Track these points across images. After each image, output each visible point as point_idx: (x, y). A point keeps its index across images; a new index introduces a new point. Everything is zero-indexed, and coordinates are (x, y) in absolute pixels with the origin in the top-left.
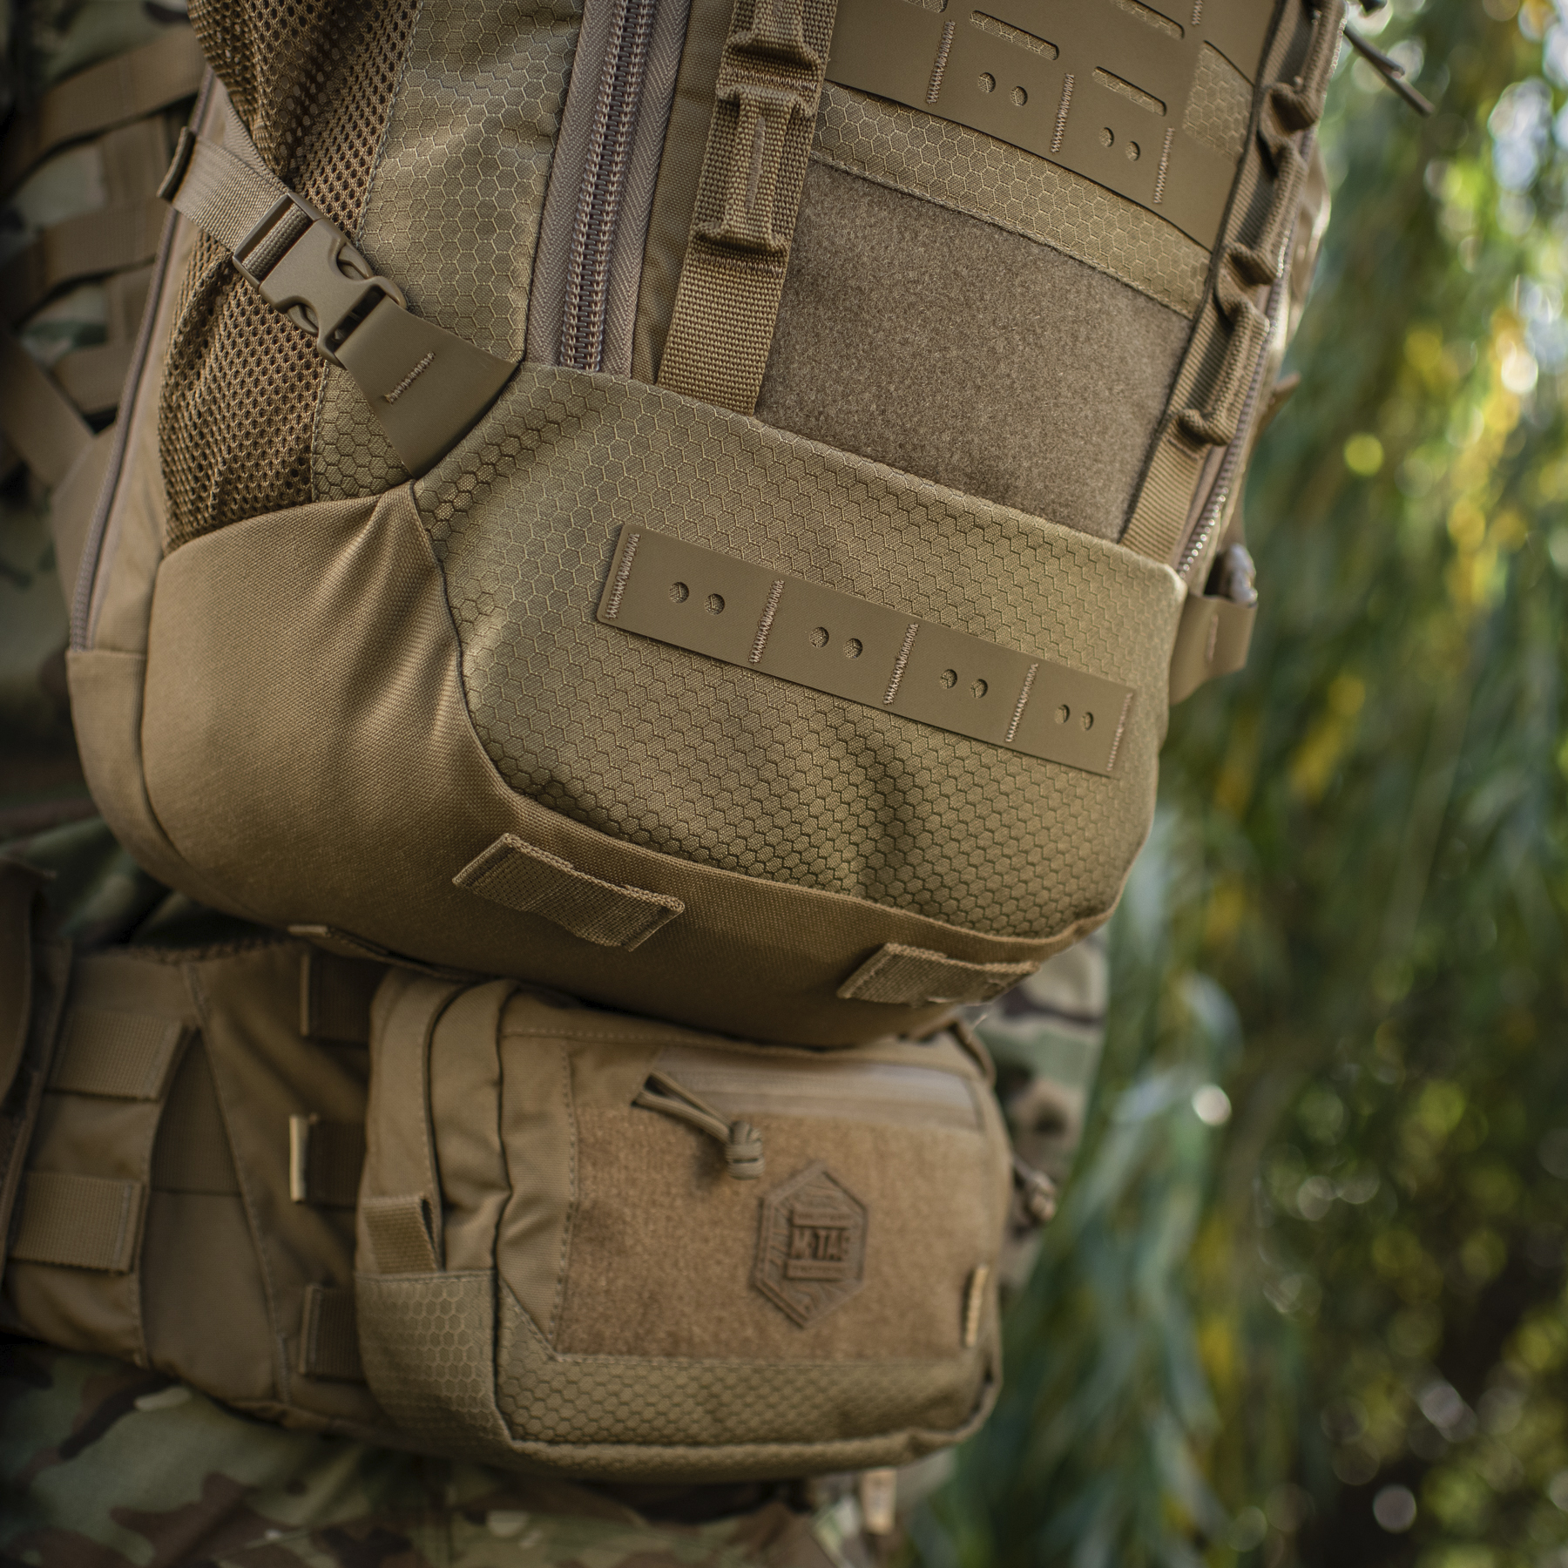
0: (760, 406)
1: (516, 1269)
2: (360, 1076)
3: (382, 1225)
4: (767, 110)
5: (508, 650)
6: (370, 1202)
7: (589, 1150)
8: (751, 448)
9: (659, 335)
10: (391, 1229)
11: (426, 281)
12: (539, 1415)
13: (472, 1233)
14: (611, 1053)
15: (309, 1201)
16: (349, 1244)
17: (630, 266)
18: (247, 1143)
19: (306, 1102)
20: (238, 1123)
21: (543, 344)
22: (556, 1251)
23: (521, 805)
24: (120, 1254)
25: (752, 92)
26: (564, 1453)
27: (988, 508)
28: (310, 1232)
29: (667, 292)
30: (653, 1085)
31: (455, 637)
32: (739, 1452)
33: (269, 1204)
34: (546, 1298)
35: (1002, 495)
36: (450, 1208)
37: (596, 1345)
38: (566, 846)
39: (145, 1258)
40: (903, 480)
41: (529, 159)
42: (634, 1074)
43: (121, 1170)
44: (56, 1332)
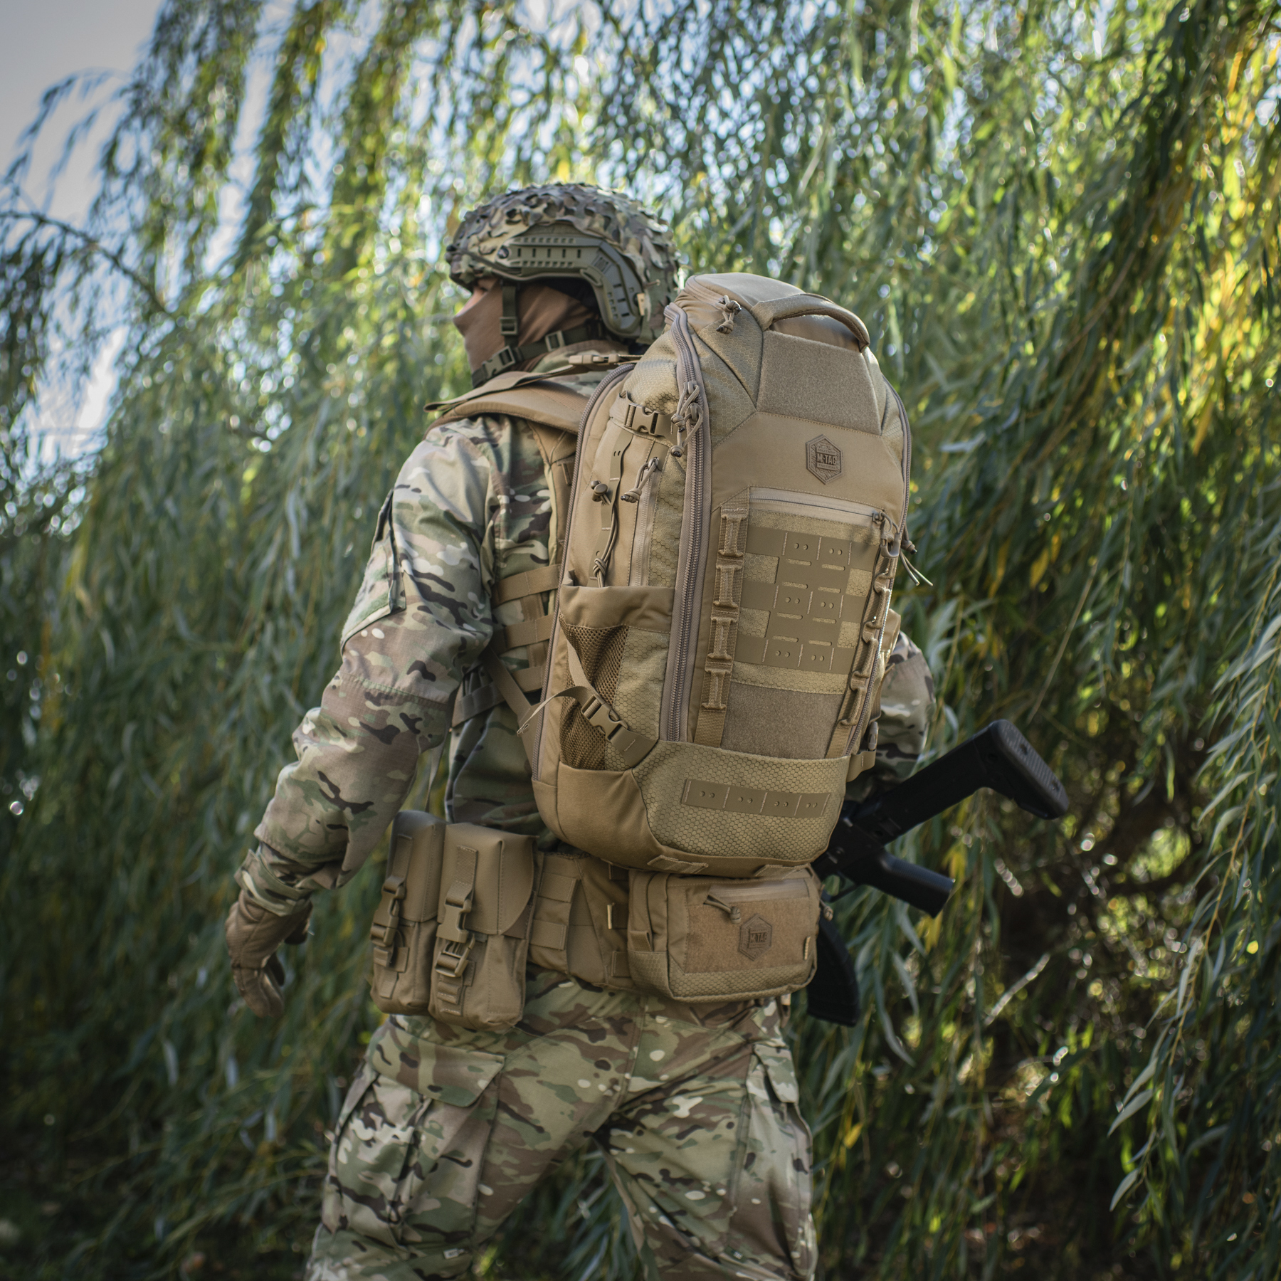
0: (721, 745)
1: (673, 951)
2: (627, 891)
3: (636, 939)
4: (718, 675)
5: (659, 812)
6: (631, 932)
7: (693, 919)
8: (719, 756)
9: (694, 731)
10: (637, 940)
11: (632, 721)
12: (680, 990)
13: (661, 942)
14: (698, 890)
15: (614, 927)
16: (625, 940)
17: (685, 713)
18: (595, 912)
19: (611, 899)
20: (593, 906)
21: (664, 735)
22: (684, 946)
23: (664, 848)
24: (561, 945)
25: (714, 671)
26: (688, 999)
27: (784, 760)
28: (614, 937)
29: (695, 719)
30: (710, 898)
31: (645, 807)
32: (737, 995)
33: (602, 928)
34: (681, 959)
35: (788, 757)
36: (654, 933)
37: (695, 970)
38: (676, 856)
39: (569, 945)
40: (760, 758)
41: (656, 688)
42: (704, 895)
43: (561, 921)
44: (543, 964)
